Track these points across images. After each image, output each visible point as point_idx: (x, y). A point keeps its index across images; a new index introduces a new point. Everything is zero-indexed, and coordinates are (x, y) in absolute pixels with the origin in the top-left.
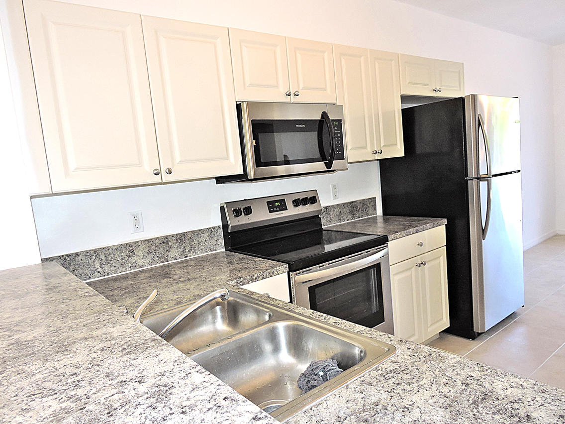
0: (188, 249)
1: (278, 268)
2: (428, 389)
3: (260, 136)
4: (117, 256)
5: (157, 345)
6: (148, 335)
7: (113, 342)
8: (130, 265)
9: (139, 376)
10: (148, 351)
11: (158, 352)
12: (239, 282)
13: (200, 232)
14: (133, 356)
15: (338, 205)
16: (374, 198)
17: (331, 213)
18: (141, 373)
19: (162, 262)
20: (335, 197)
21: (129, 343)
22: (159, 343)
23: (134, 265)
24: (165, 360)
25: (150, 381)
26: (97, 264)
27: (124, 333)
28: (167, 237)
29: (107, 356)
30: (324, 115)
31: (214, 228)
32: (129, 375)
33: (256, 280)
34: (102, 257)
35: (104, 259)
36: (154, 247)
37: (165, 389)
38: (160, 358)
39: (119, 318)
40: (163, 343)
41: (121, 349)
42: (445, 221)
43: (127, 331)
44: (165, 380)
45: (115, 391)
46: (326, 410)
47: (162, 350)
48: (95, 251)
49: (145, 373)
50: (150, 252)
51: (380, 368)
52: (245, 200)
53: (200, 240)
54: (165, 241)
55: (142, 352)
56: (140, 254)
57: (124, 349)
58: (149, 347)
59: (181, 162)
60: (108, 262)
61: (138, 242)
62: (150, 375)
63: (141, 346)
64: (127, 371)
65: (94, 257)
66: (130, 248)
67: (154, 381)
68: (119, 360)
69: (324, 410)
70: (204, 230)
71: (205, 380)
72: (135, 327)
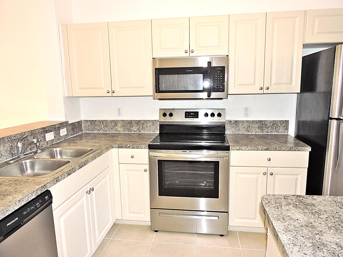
0: (141, 128)
1: (141, 145)
4: (110, 124)
8: (115, 130)
12: (119, 146)
13: (148, 122)
19: (128, 131)
20: (246, 115)
23: (117, 130)
26: (103, 127)
28: (131, 121)
30: (209, 63)
31: (155, 121)
33: (129, 148)
34: (104, 124)
35: (105, 125)
36: (125, 124)
42: (309, 149)
48: (102, 121)
50: (123, 126)
54: (130, 122)
56: (119, 126)
60: (106, 126)
61: (119, 120)
65: (101, 123)
66: (115, 122)
70: (150, 121)
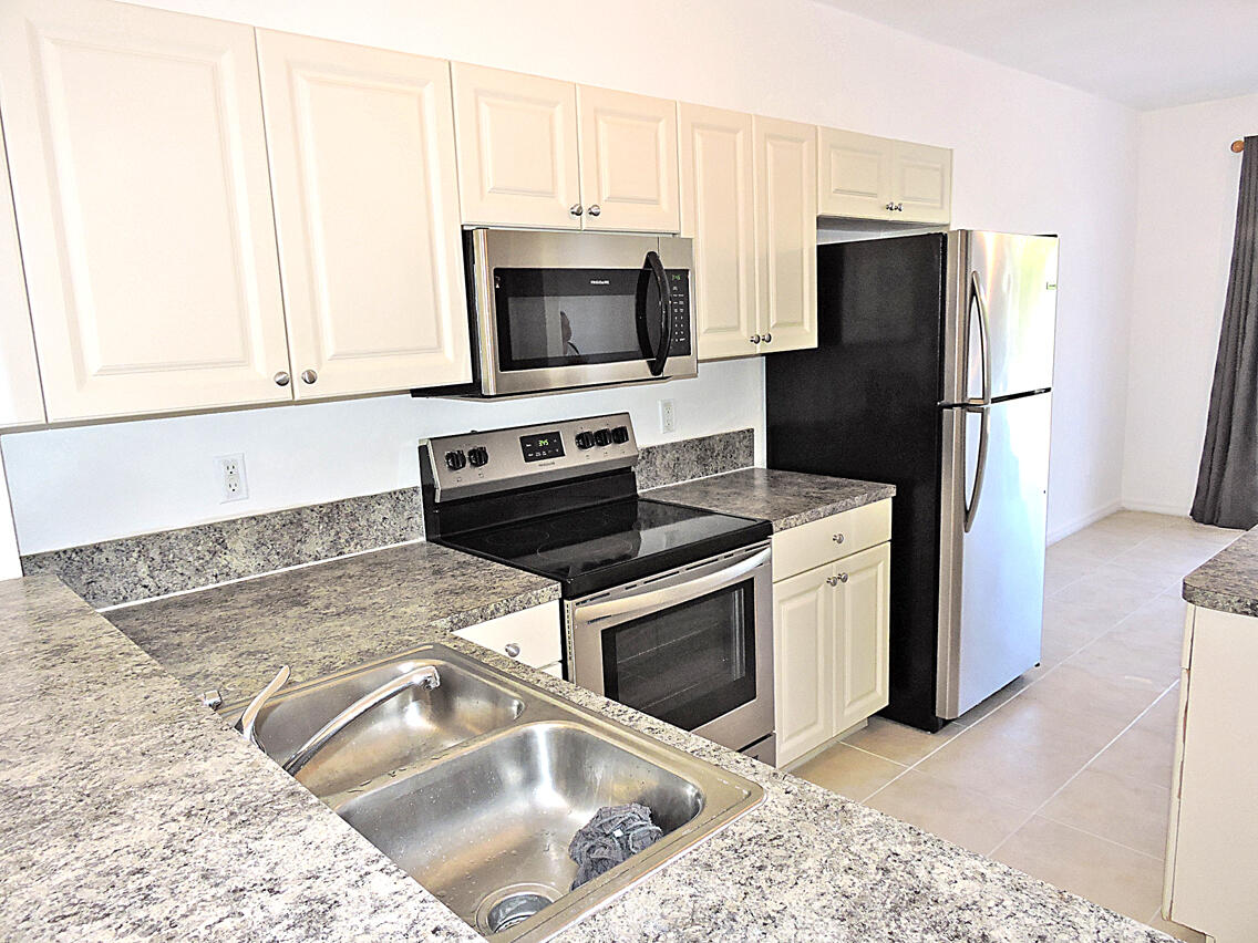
0: (344, 536)
1: (539, 591)
2: (814, 879)
3: (512, 303)
4: (187, 551)
5: (299, 805)
6: (280, 782)
7: (209, 797)
8: (216, 571)
9: (268, 877)
10: (283, 819)
11: (303, 823)
12: (455, 621)
13: (373, 502)
14: (252, 831)
15: (673, 444)
16: (751, 431)
17: (658, 463)
18: (272, 870)
19: (288, 565)
20: (668, 428)
21: (242, 800)
22: (303, 802)
23: (226, 570)
24: (318, 842)
25: (292, 890)
26: (143, 570)
27: (228, 775)
28: (299, 511)
29: (199, 831)
30: (652, 259)
31: (403, 492)
32: (249, 876)
33: (493, 616)
34: (154, 553)
35: (158, 558)
36: (270, 532)
37: (322, 908)
38: (308, 835)
39: (216, 737)
40: (310, 802)
41: (226, 814)
42: (892, 490)
43: (236, 769)
44: (319, 888)
45: (225, 911)
46: (622, 919)
47: (310, 818)
48: (138, 541)
49: (279, 871)
50: (261, 544)
51: (730, 833)
52: (473, 433)
53: (373, 517)
54: (295, 519)
55: (270, 823)
56: (240, 547)
57: (232, 814)
58: (283, 810)
59: (336, 357)
60: (167, 564)
61: (234, 521)
62: (289, 876)
63: (267, 809)
64: (244, 867)
65: (135, 555)
66: (216, 536)
67: (299, 890)
68: (224, 841)
69: (618, 921)
70: (381, 496)
71: (396, 888)
72: (251, 761)
